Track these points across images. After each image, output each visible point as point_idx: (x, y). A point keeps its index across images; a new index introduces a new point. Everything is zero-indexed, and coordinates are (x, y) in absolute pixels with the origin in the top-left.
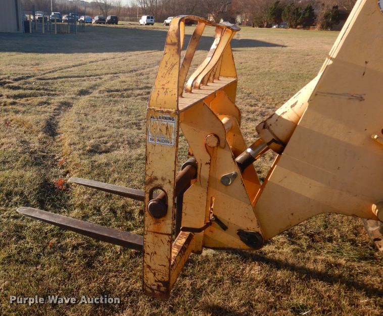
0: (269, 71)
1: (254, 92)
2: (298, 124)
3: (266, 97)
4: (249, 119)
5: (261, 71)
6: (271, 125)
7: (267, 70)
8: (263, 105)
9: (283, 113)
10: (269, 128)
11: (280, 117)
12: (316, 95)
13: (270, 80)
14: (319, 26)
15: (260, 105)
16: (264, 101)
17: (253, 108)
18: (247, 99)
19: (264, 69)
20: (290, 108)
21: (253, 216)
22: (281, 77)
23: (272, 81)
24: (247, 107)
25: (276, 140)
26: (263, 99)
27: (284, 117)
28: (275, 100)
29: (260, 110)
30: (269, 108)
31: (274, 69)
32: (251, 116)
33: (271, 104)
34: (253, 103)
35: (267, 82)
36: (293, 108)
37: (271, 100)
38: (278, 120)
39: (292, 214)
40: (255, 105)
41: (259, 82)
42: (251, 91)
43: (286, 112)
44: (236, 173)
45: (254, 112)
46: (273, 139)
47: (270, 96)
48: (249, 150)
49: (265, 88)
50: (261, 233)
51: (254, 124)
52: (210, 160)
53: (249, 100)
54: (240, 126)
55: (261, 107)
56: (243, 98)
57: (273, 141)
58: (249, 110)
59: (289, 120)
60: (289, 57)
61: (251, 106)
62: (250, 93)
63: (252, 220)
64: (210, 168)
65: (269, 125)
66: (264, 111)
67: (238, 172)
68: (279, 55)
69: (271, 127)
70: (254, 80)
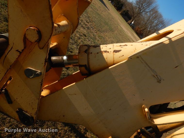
0: (100, 14)
1: (91, 18)
2: (110, 68)
3: (94, 23)
4: (83, 26)
5: (98, 12)
6: (91, 53)
7: (100, 13)
8: (91, 25)
9: (106, 52)
10: (88, 54)
11: (101, 52)
12: (138, 57)
13: (99, 18)
14: (120, 12)
15: (90, 24)
16: (92, 24)
17: (87, 23)
18: (87, 18)
19: (99, 12)
20: (112, 51)
21: (36, 106)
22: (102, 19)
23: (99, 19)
24: (85, 21)
25: (87, 67)
26: (92, 23)
27: (105, 55)
28: (96, 26)
29: (88, 26)
30: (92, 27)
31: (102, 15)
32: (84, 26)
33: (93, 26)
34: (88, 21)
35: (97, 17)
36: (115, 53)
37: (94, 25)
38: (99, 53)
39: (64, 116)
40: (88, 23)
41: (95, 15)
42: (90, 16)
43: (108, 52)
44: (41, 73)
45: (86, 25)
46: (86, 65)
47: (95, 23)
48: (65, 58)
49: (95, 19)
50: (35, 118)
51: (83, 30)
52: (23, 50)
53: (87, 19)
54: (72, 34)
55: (89, 25)
56: (86, 17)
57: (85, 66)
58: (85, 23)
59: (106, 60)
60: (108, 15)
61: (87, 22)
62: (90, 17)
63: (33, 109)
64: (19, 56)
65: (90, 52)
66: (89, 27)
67: (43, 73)
68: (106, 12)
69: (90, 55)
70: (94, 13)
